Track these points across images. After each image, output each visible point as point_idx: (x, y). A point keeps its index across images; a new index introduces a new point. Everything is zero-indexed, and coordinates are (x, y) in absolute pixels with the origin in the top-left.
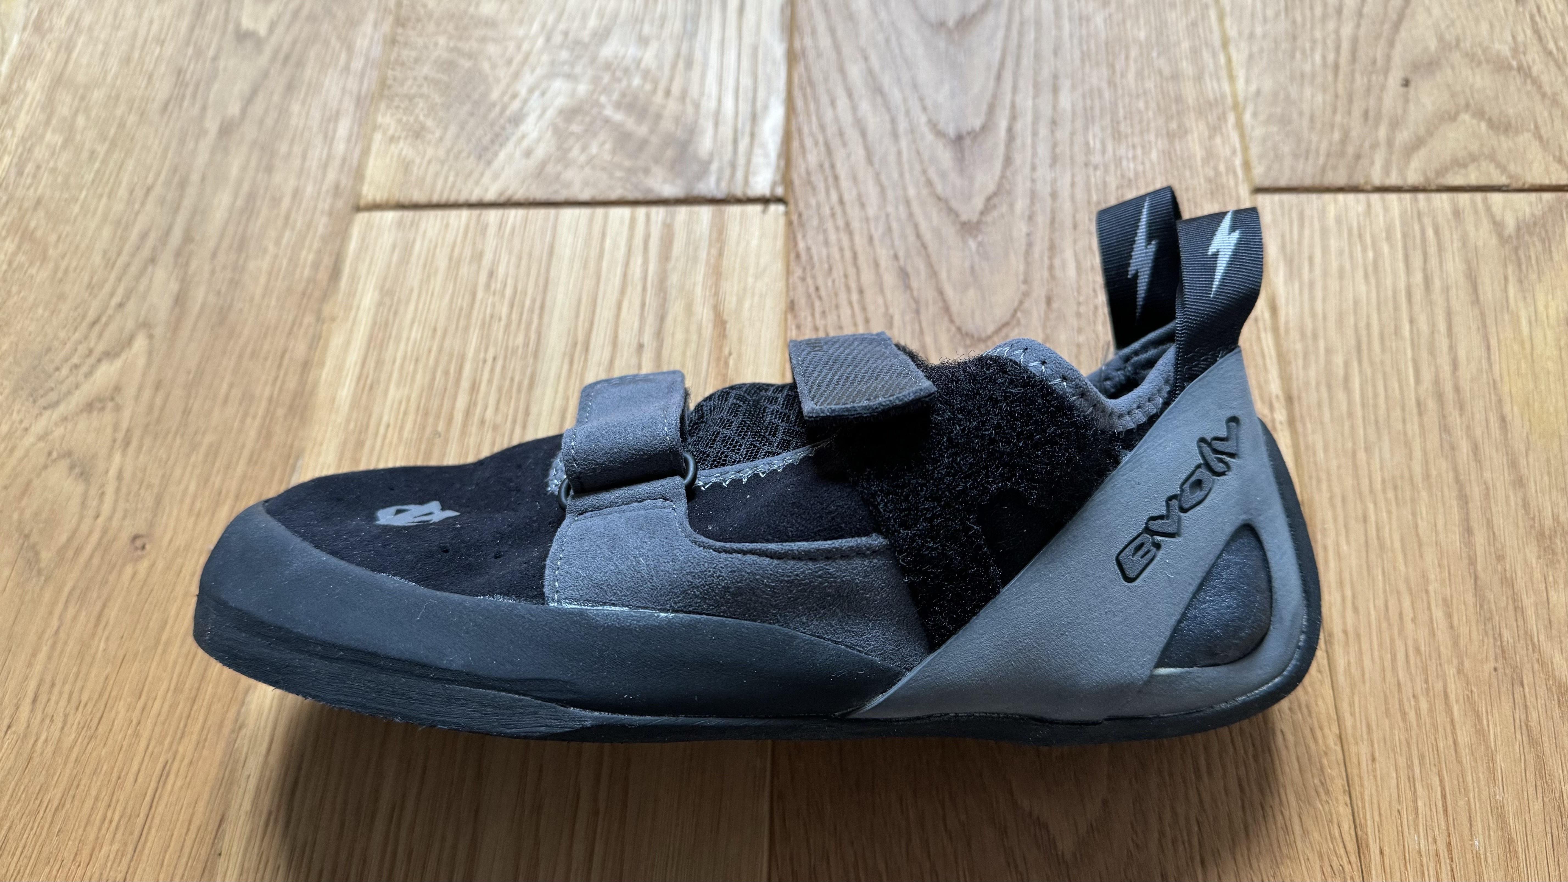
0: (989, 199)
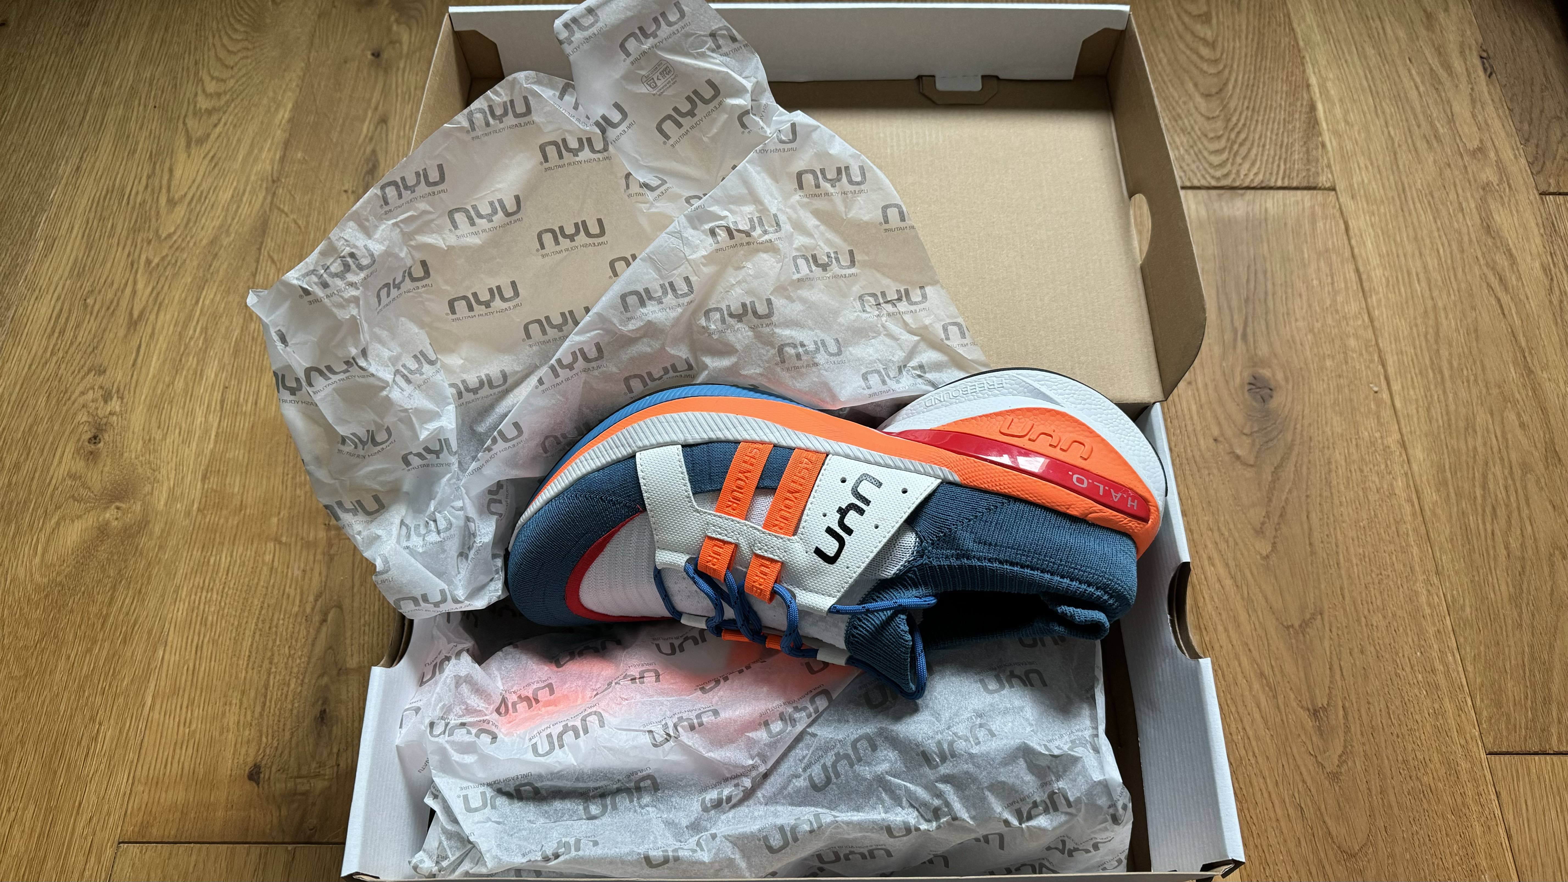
0: (1340, 756)
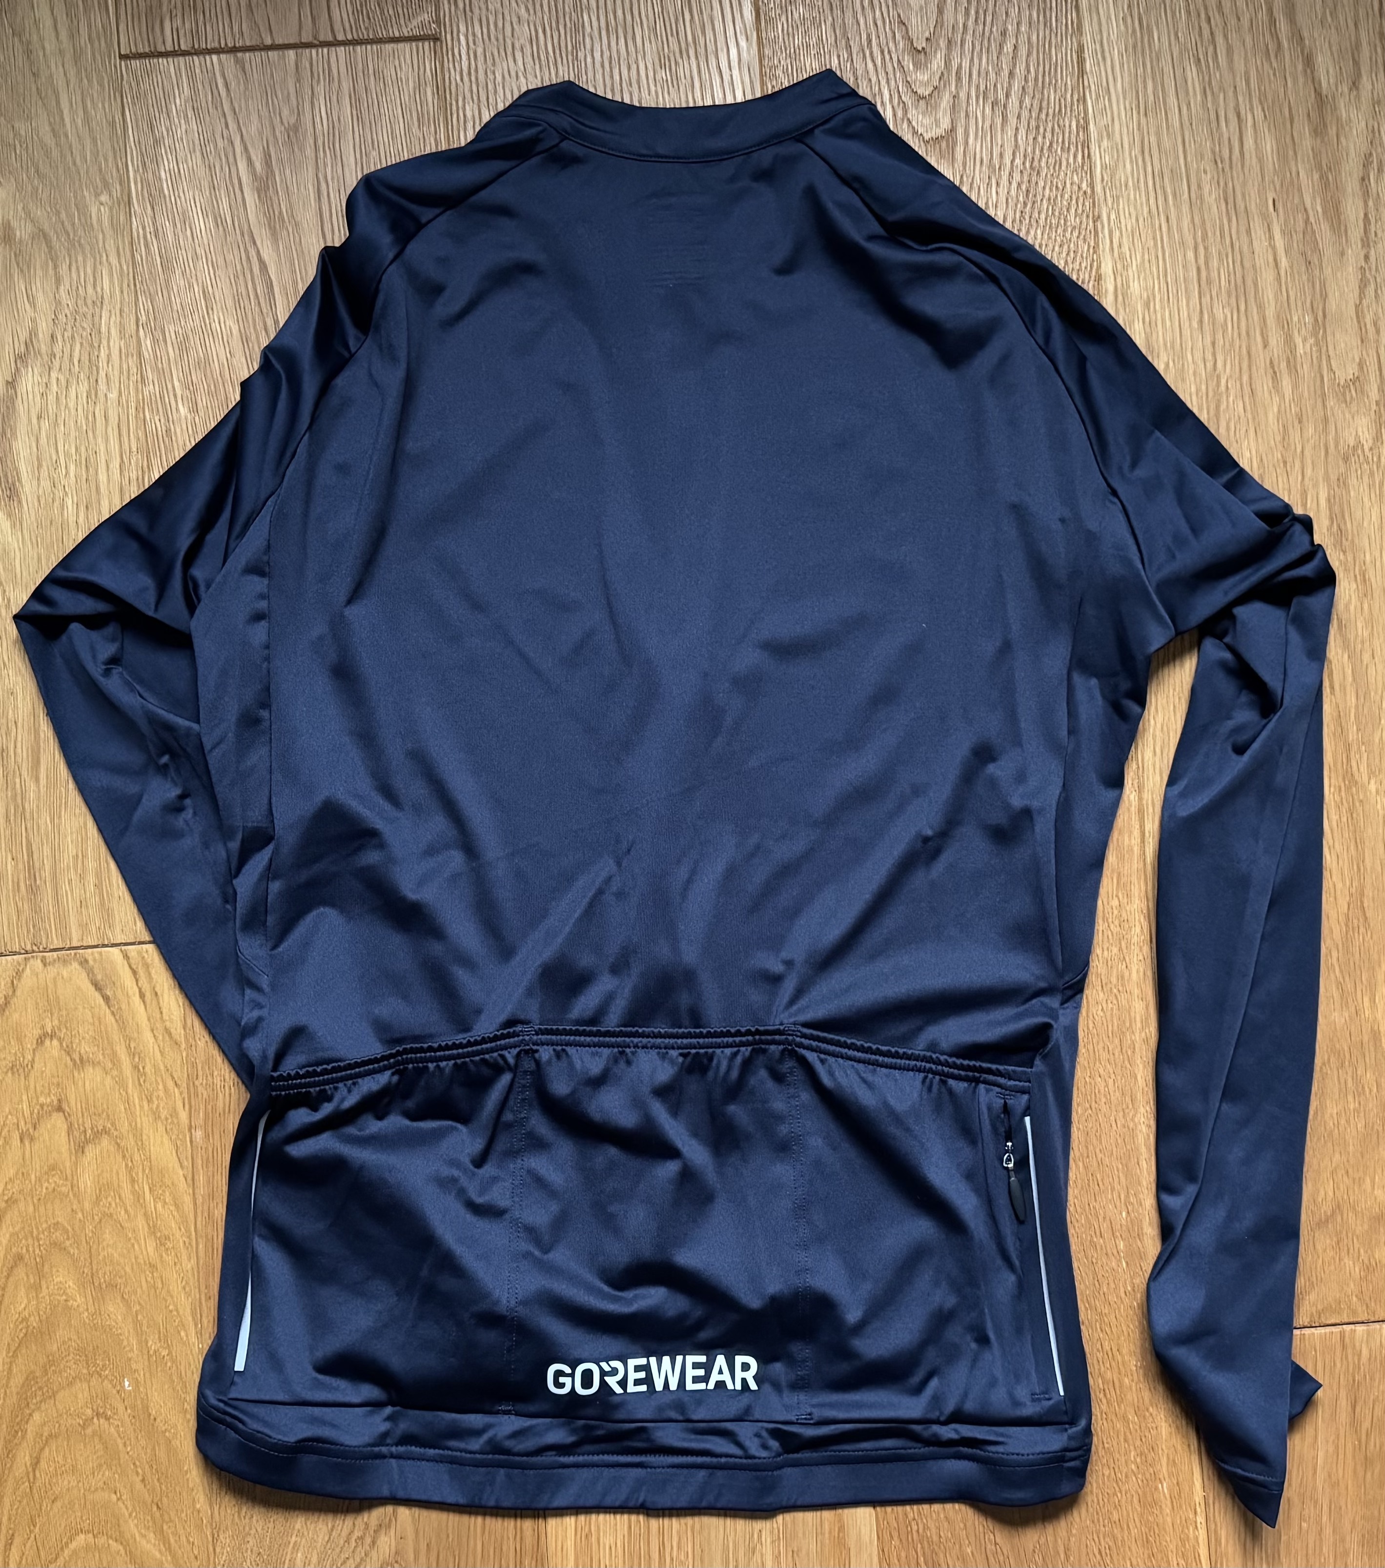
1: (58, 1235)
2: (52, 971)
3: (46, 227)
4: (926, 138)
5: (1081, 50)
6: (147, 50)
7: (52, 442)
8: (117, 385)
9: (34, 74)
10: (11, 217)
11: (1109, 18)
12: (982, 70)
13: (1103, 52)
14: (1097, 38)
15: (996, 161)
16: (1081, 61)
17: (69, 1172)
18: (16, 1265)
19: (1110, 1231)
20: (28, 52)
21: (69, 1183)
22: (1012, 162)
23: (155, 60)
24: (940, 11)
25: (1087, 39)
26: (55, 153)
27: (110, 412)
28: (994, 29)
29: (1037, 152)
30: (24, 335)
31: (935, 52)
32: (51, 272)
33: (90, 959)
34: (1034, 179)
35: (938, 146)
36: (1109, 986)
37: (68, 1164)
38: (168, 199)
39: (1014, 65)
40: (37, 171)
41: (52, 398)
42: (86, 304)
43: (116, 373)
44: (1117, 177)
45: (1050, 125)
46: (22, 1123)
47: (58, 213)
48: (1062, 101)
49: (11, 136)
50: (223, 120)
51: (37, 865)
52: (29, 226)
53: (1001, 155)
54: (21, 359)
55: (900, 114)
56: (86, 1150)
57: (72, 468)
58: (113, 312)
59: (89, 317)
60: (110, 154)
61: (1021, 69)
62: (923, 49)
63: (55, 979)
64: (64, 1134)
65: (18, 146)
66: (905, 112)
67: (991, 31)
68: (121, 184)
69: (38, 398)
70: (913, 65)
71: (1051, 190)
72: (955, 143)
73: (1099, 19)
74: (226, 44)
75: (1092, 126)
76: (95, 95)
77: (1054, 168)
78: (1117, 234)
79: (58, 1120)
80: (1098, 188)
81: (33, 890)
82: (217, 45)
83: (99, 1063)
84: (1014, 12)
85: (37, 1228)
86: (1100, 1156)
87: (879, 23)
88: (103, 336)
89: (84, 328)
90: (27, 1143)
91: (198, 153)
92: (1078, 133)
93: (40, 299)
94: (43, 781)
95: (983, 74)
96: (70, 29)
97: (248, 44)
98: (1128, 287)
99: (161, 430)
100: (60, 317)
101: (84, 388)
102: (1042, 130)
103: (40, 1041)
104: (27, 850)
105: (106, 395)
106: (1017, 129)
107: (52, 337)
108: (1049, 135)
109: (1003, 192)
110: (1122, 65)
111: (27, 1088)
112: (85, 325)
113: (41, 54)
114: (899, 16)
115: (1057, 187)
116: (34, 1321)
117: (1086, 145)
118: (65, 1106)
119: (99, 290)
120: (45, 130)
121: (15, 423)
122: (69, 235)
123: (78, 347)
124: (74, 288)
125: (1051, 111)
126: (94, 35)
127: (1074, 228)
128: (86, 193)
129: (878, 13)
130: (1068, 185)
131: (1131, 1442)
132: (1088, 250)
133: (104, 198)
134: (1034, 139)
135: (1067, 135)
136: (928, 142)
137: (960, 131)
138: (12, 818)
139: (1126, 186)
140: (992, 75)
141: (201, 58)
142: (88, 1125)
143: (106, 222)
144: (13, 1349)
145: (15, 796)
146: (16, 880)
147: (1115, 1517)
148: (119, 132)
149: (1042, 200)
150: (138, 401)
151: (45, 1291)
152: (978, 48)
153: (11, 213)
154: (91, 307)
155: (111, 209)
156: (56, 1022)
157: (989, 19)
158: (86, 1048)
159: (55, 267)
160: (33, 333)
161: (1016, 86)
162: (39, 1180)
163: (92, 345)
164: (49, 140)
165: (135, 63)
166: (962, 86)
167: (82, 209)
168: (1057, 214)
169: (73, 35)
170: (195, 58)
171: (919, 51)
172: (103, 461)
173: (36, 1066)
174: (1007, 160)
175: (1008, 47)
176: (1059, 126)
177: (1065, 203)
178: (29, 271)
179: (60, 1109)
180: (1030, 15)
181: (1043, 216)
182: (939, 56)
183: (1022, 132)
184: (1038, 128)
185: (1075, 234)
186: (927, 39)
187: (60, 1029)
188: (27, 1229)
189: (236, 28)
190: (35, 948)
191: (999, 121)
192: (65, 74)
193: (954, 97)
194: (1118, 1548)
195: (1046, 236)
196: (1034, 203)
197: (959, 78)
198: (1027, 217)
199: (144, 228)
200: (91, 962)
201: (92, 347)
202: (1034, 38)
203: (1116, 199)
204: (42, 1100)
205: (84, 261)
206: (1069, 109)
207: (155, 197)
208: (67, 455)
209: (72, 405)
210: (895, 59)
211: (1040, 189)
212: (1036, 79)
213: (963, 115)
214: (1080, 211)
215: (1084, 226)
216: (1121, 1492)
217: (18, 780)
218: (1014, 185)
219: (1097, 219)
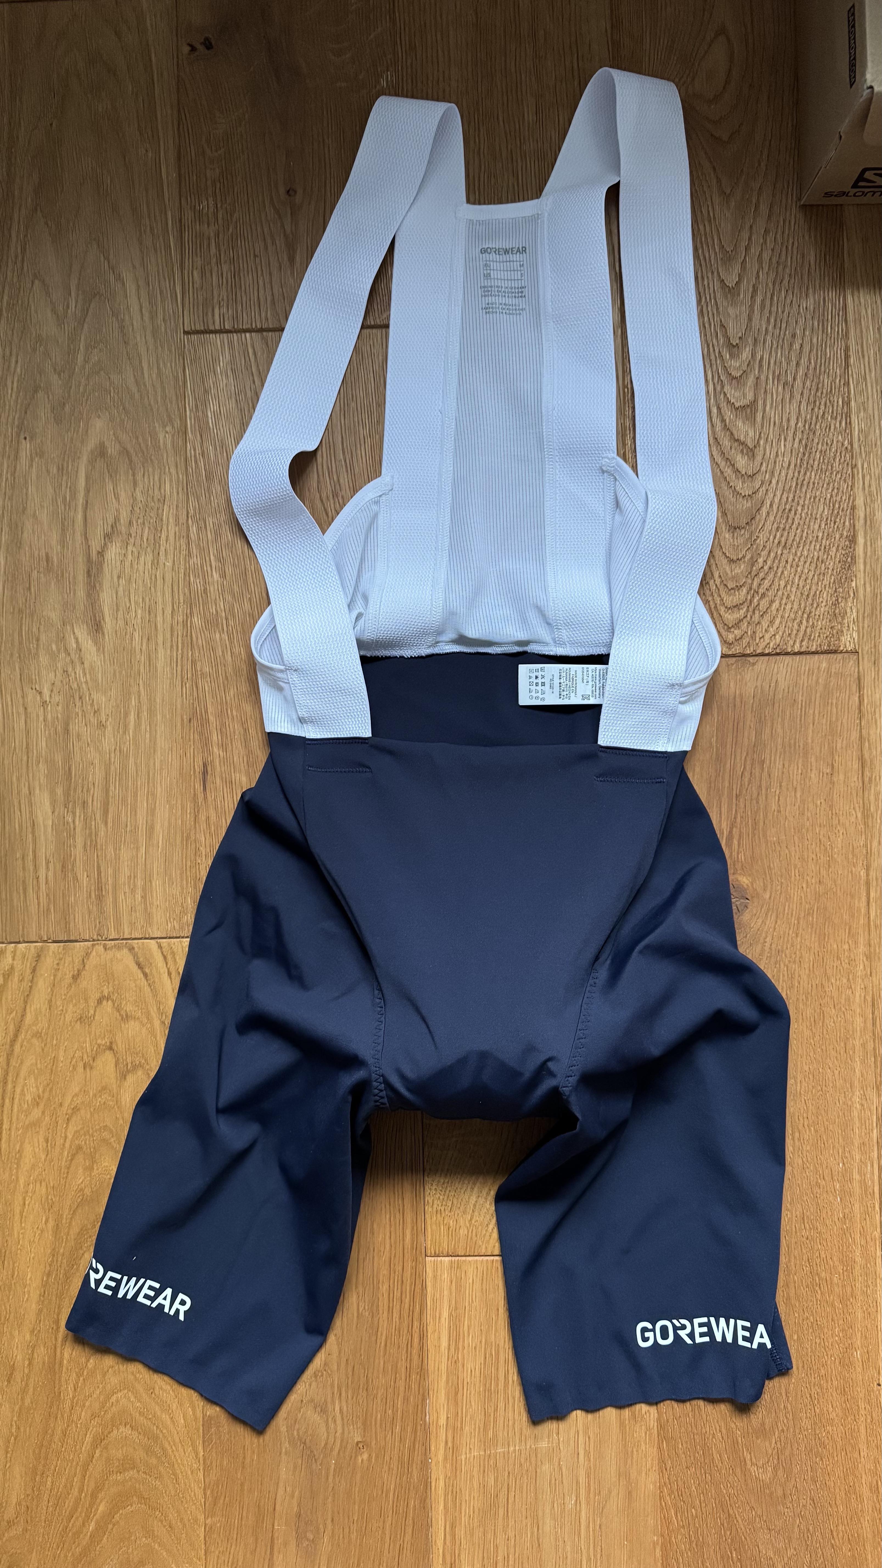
1: (106, 1134)
2: (110, 954)
3: (129, 447)
4: (737, 405)
5: (847, 349)
6: (202, 328)
7: (127, 593)
8: (172, 556)
9: (125, 343)
10: (105, 439)
11: (868, 327)
12: (778, 360)
13: (863, 351)
14: (859, 342)
15: (785, 424)
16: (847, 357)
17: (115, 1091)
18: (77, 1152)
19: (830, 1176)
20: (122, 328)
21: (115, 1099)
22: (796, 425)
23: (208, 335)
24: (750, 319)
25: (852, 342)
26: (137, 396)
27: (167, 575)
28: (787, 333)
29: (814, 418)
30: (111, 520)
31: (745, 347)
32: (131, 477)
33: (136, 946)
34: (811, 436)
35: (744, 412)
36: (839, 1006)
37: (114, 1086)
38: (212, 430)
39: (800, 358)
40: (124, 409)
41: (127, 564)
42: (153, 501)
43: (172, 548)
44: (870, 438)
45: (824, 400)
46: (85, 1057)
47: (137, 438)
48: (833, 383)
49: (108, 384)
50: (251, 378)
51: (103, 880)
52: (118, 446)
53: (788, 420)
54: (108, 537)
55: (719, 388)
56: (127, 1077)
57: (139, 612)
58: (171, 507)
59: (155, 510)
60: (174, 398)
61: (804, 361)
62: (737, 344)
63: (112, 961)
64: (113, 1065)
65: (112, 391)
66: (723, 387)
67: (785, 335)
68: (180, 420)
69: (118, 563)
70: (730, 355)
71: (822, 445)
72: (756, 410)
73: (861, 328)
74: (256, 326)
75: (853, 403)
76: (166, 357)
77: (825, 430)
78: (867, 478)
79: (109, 1055)
80: (856, 445)
81: (100, 898)
82: (249, 326)
83: (138, 1018)
84: (801, 322)
85: (92, 1129)
86: (826, 1123)
87: (707, 325)
88: (164, 522)
89: (151, 517)
90: (88, 1070)
91: (233, 399)
92: (843, 406)
93: (123, 496)
94: (110, 824)
95: (778, 364)
96: (151, 312)
97: (271, 326)
98: (874, 515)
99: (200, 588)
100: (135, 509)
101: (149, 558)
102: (818, 403)
103: (100, 1001)
104: (98, 870)
105: (164, 564)
106: (800, 402)
107: (130, 521)
108: (822, 407)
109: (789, 445)
110: (876, 361)
111: (90, 1033)
112: (152, 515)
113: (131, 330)
114: (721, 321)
115: (827, 443)
116: (87, 1191)
117: (848, 415)
118: (114, 1046)
119: (162, 491)
120: (131, 381)
121: (102, 579)
122: (143, 453)
123: (146, 531)
124: (146, 489)
125: (825, 391)
126: (167, 317)
127: (838, 472)
128: (156, 425)
129: (706, 318)
130: (835, 442)
131: (836, 1322)
132: (847, 488)
133: (168, 429)
134: (812, 409)
135: (835, 408)
136: (738, 409)
137: (760, 403)
138: (88, 849)
139: (876, 445)
140: (784, 364)
141: (239, 335)
142: (129, 1060)
143: (169, 445)
144: (73, 1209)
145: (90, 835)
146: (89, 890)
147: (823, 1372)
148: (181, 383)
149: (816, 452)
150: (186, 569)
151: (95, 1172)
152: (775, 346)
153: (106, 437)
154: (157, 503)
155: (173, 436)
156: (111, 989)
157: (784, 326)
158: (129, 1008)
159: (134, 475)
160: (117, 519)
161: (801, 372)
162: (95, 1095)
163: (156, 529)
164: (134, 389)
165: (194, 337)
166: (763, 371)
167: (154, 435)
168: (826, 461)
169: (153, 317)
170: (235, 334)
171: (734, 346)
172: (161, 608)
173: (96, 1018)
174: (793, 423)
175: (797, 346)
176: (830, 401)
177: (832, 454)
178: (116, 476)
179: (111, 1048)
180: (813, 324)
181: (816, 463)
182: (747, 349)
183: (804, 404)
184: (815, 402)
185: (839, 476)
186: (740, 338)
187: (113, 993)
188: (85, 1129)
189: (263, 315)
190: (100, 938)
191: (788, 396)
192: (146, 343)
193: (757, 378)
194: (823, 1394)
195: (818, 477)
196: (810, 453)
197: (761, 366)
198: (805, 463)
199: (195, 450)
200: (136, 949)
201: (157, 529)
202: (815, 340)
203: (868, 454)
204: (99, 1041)
205: (154, 471)
206: (837, 390)
207: (203, 429)
208: (136, 603)
209: (141, 568)
210: (717, 351)
211: (815, 445)
212: (815, 369)
213: (763, 391)
214: (842, 460)
215: (845, 471)
216: (827, 1355)
217: (93, 823)
218: (797, 440)
219: (854, 466)
